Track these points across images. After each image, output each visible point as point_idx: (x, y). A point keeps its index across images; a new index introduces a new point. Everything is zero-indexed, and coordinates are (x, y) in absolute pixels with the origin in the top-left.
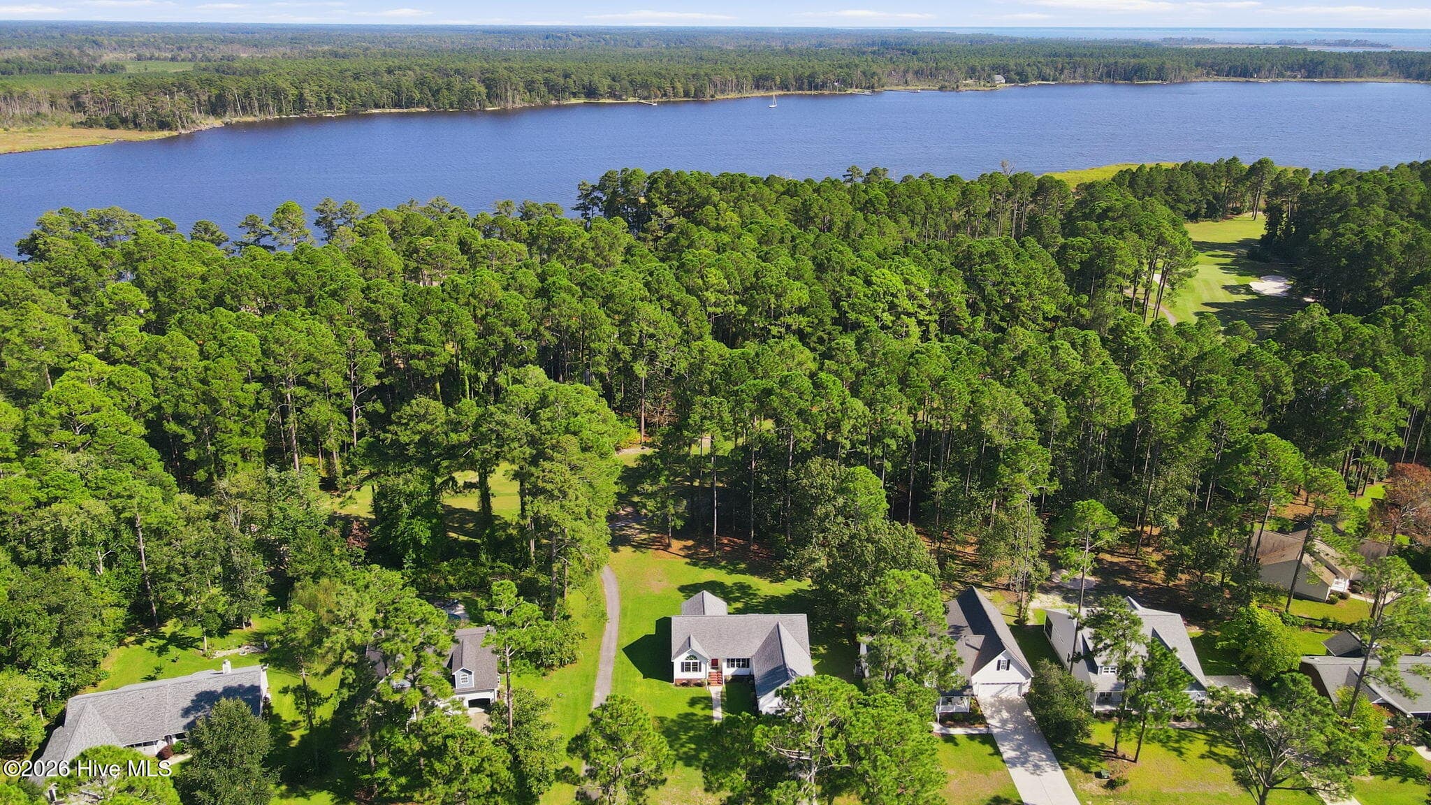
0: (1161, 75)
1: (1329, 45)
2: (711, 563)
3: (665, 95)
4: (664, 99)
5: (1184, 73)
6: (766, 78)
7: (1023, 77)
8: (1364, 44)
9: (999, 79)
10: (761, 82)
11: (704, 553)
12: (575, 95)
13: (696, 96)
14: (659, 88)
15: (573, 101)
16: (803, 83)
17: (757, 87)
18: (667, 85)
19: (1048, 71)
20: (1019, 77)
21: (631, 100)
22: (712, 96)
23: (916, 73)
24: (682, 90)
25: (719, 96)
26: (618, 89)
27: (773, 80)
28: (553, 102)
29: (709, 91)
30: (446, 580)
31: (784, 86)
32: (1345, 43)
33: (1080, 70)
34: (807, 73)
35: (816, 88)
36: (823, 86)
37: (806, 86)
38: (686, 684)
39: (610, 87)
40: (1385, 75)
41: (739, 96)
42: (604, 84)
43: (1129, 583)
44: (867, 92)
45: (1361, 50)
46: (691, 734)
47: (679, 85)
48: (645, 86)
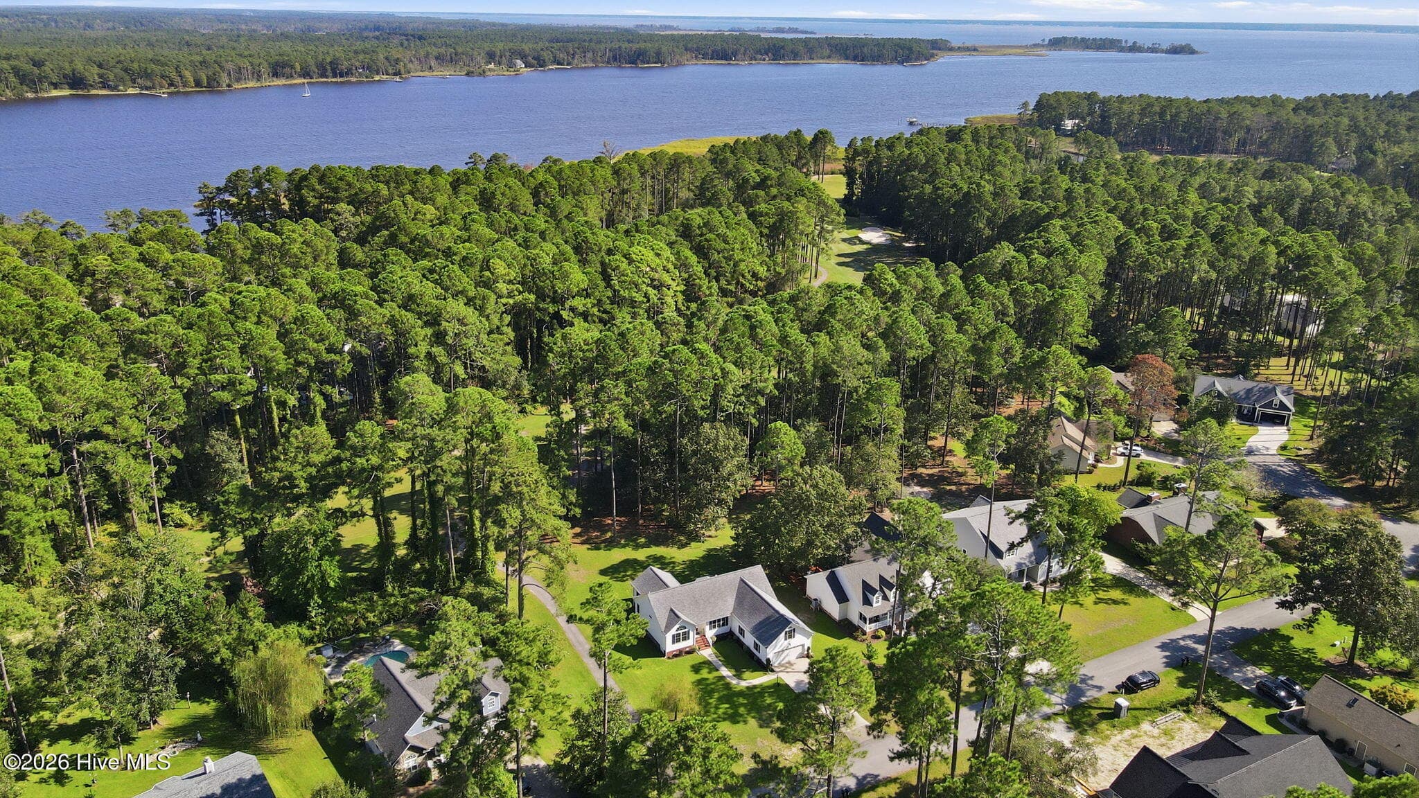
0: (659, 58)
1: (769, 32)
2: (611, 544)
3: (171, 85)
4: (172, 89)
5: (678, 57)
6: (284, 65)
7: (541, 63)
8: (795, 31)
9: (520, 63)
10: (278, 69)
11: (597, 537)
12: (56, 86)
13: (209, 85)
14: (162, 77)
15: (55, 93)
16: (325, 70)
17: (276, 75)
18: (173, 74)
19: (561, 56)
20: (537, 62)
21: (130, 91)
22: (229, 86)
23: (437, 58)
24: (191, 80)
25: (236, 86)
26: (111, 77)
27: (292, 67)
28: (30, 95)
29: (225, 80)
30: (365, 618)
31: (306, 74)
32: (781, 30)
33: (590, 55)
34: (329, 60)
35: (341, 76)
36: (349, 73)
37: (329, 73)
38: (678, 654)
39: (100, 76)
40: (829, 57)
41: (259, 84)
42: (93, 73)
43: (953, 488)
44: (398, 79)
45: (803, 36)
46: (716, 695)
47: (187, 74)
48: (147, 75)
